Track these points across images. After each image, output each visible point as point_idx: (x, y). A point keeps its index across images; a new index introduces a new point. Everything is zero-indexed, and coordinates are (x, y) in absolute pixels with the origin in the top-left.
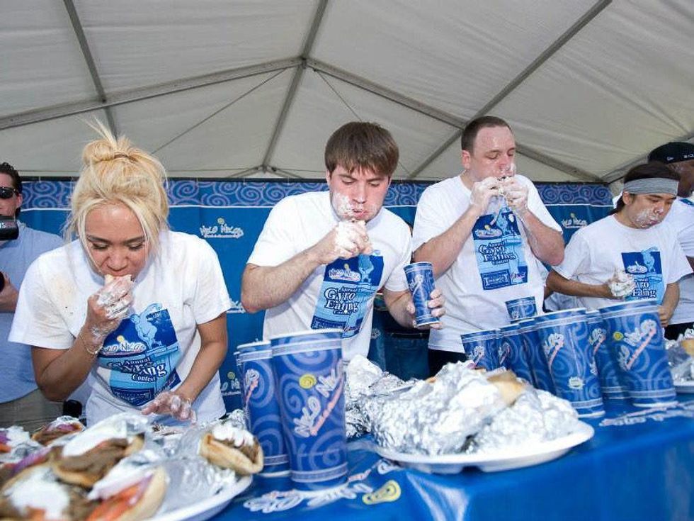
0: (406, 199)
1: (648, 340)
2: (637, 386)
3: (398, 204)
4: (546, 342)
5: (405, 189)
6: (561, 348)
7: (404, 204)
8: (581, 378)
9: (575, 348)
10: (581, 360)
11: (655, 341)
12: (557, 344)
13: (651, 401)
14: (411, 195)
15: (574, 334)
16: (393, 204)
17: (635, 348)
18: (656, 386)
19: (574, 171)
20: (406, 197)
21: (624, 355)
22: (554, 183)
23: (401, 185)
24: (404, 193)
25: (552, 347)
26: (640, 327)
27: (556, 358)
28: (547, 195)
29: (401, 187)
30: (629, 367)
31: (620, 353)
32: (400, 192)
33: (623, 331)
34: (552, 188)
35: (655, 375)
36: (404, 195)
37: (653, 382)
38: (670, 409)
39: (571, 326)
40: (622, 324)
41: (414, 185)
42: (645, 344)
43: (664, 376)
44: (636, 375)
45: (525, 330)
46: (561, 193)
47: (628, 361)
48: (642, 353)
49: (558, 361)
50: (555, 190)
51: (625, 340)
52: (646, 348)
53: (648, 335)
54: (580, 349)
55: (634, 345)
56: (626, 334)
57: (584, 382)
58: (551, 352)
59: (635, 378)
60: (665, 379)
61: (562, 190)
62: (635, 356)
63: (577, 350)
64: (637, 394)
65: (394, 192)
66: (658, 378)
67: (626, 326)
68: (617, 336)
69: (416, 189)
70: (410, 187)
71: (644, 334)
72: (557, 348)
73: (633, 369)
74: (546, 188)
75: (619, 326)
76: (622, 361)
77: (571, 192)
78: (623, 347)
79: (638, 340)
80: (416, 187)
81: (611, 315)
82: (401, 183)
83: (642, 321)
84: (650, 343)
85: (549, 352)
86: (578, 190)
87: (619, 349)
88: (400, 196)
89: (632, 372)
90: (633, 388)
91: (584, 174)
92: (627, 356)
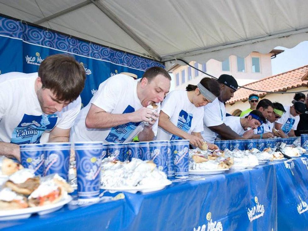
0: (48, 43)
1: (185, 154)
2: (178, 170)
3: (42, 45)
4: (153, 152)
5: (49, 35)
6: (158, 155)
7: (47, 46)
8: (163, 166)
9: (163, 155)
10: (164, 160)
11: (187, 155)
12: (157, 153)
13: (181, 176)
14: (53, 40)
15: (164, 150)
16: (39, 43)
17: (180, 157)
18: (184, 171)
19: (149, 49)
20: (49, 41)
21: (176, 159)
22: (139, 56)
23: (47, 31)
24: (47, 38)
25: (155, 154)
26: (183, 149)
27: (155, 158)
28: (134, 62)
29: (46, 33)
30: (177, 164)
31: (175, 158)
32: (45, 36)
33: (178, 150)
34: (137, 59)
35: (184, 167)
36: (48, 40)
37: (183, 169)
38: (187, 178)
39: (162, 147)
40: (178, 148)
41: (56, 34)
42: (184, 156)
43: (187, 167)
44: (179, 167)
45: (142, 146)
46: (141, 63)
47: (177, 161)
48: (182, 159)
49: (156, 160)
50: (138, 60)
51: (178, 154)
52: (184, 158)
53: (185, 153)
54: (164, 156)
55: (180, 156)
56: (179, 152)
57: (164, 168)
58: (154, 156)
59: (178, 168)
60: (187, 169)
61: (142, 61)
62: (180, 160)
63: (163, 156)
64: (178, 174)
65: (41, 36)
66: (185, 168)
67: (179, 148)
68: (175, 152)
69: (56, 38)
70: (53, 34)
71: (184, 152)
72: (157, 155)
73: (178, 164)
74: (134, 58)
75: (177, 148)
76: (175, 161)
77: (146, 63)
78: (177, 156)
79: (182, 154)
80: (57, 36)
81: (175, 144)
82: (47, 30)
83: (184, 147)
84: (185, 156)
85: (153, 156)
86: (150, 63)
87: (175, 157)
88: (44, 39)
89: (177, 166)
90: (177, 171)
91: (154, 53)
92: (177, 160)
